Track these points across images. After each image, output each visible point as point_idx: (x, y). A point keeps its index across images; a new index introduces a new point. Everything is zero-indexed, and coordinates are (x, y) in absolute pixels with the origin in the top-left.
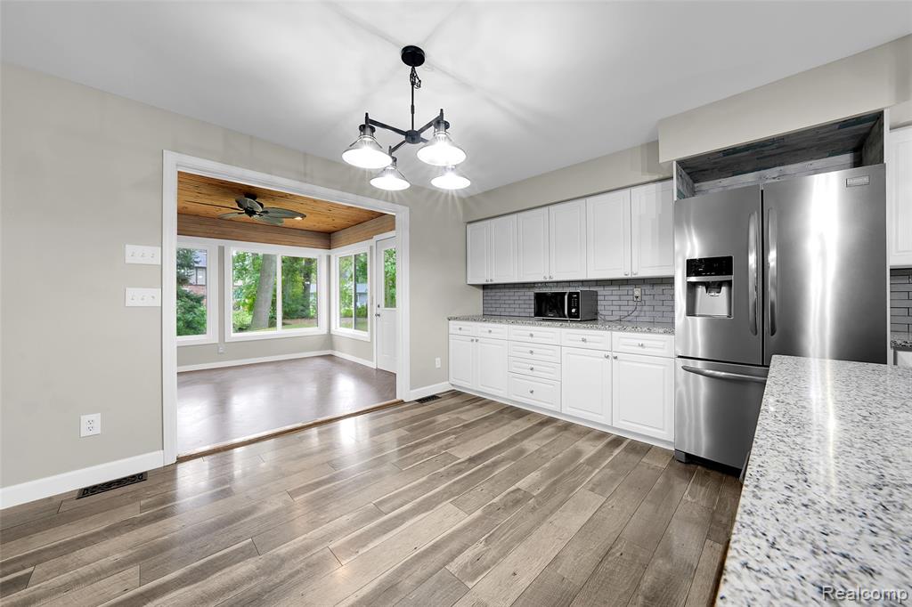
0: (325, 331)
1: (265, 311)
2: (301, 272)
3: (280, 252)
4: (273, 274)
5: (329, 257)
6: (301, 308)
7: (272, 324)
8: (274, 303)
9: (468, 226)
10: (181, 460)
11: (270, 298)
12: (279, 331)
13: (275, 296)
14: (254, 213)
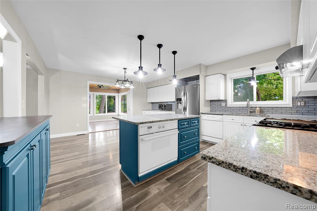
0: (117, 114)
1: (103, 109)
2: (113, 98)
3: (107, 94)
4: (105, 99)
5: (118, 95)
6: (113, 109)
7: (105, 112)
8: (105, 107)
9: (148, 89)
10: (90, 133)
11: (104, 106)
12: (106, 114)
13: (105, 105)
14: (101, 87)
